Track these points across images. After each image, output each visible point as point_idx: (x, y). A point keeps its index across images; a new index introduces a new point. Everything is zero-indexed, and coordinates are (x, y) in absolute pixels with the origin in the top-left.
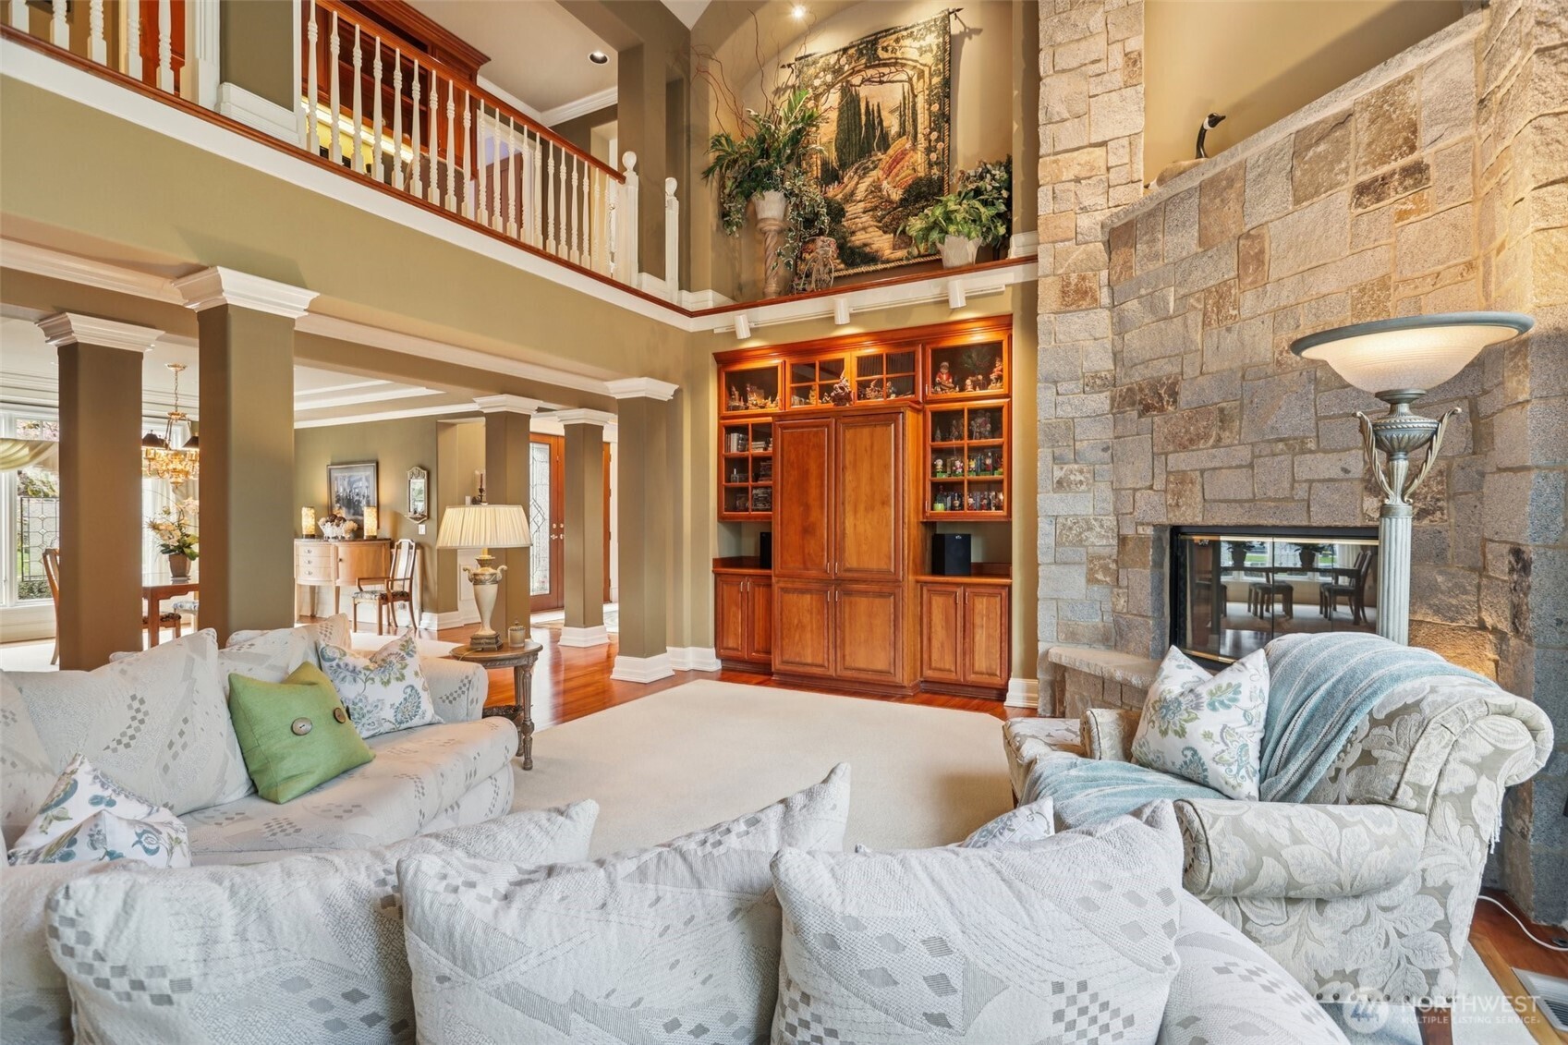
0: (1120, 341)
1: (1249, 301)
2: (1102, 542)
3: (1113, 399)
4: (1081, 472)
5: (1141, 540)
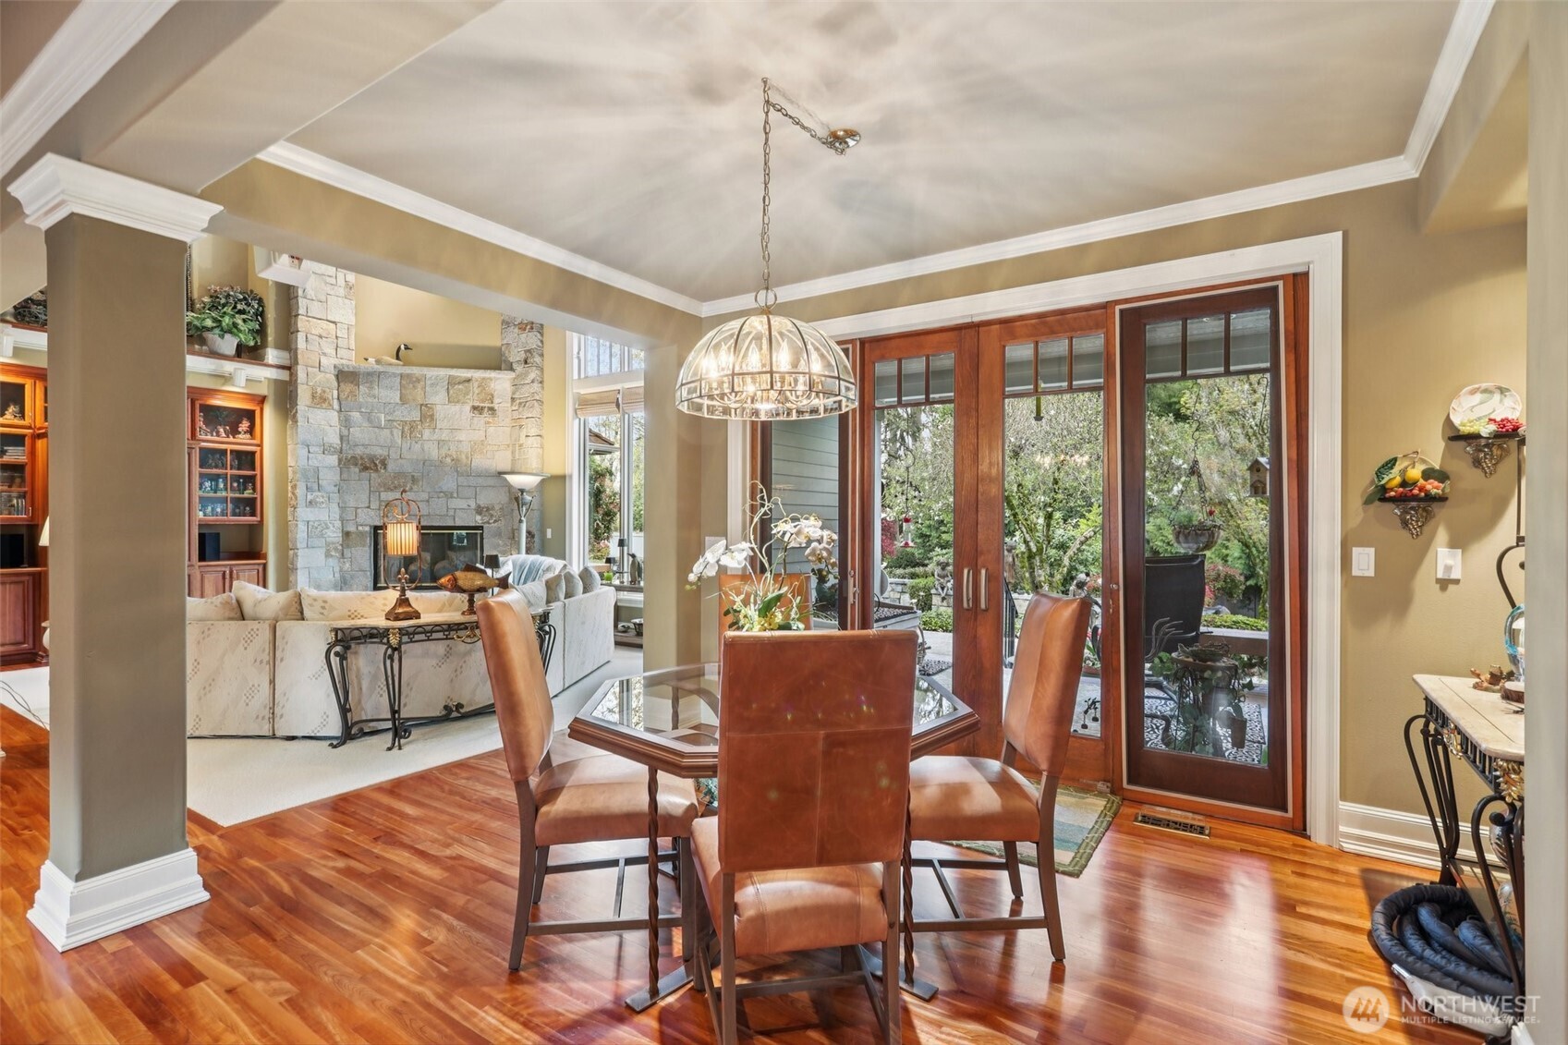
0: (347, 431)
1: (427, 433)
2: (334, 535)
3: (340, 460)
4: (323, 497)
5: (362, 534)
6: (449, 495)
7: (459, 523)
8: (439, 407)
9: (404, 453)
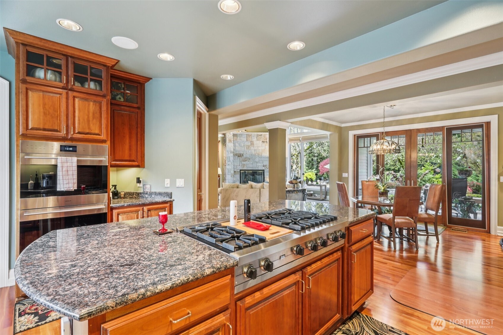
0: (235, 148)
1: (252, 148)
2: (232, 172)
4: (231, 163)
5: (238, 172)
6: (257, 163)
7: (259, 169)
8: (254, 142)
9: (247, 153)
